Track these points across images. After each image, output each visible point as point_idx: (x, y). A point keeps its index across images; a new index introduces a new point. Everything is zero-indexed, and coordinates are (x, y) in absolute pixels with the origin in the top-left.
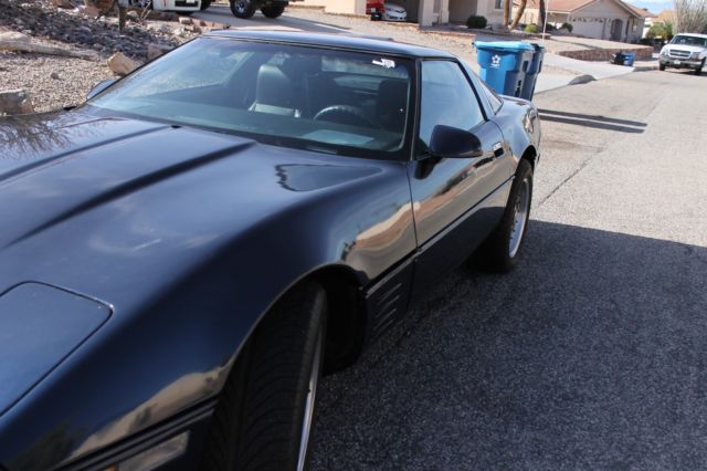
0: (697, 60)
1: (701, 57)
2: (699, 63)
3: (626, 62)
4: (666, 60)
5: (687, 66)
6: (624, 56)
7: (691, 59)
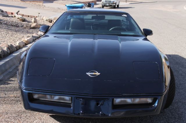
0: (114, 3)
1: (115, 3)
2: (115, 4)
3: (92, 6)
4: (104, 4)
5: (111, 6)
6: (91, 4)
7: (112, 3)
